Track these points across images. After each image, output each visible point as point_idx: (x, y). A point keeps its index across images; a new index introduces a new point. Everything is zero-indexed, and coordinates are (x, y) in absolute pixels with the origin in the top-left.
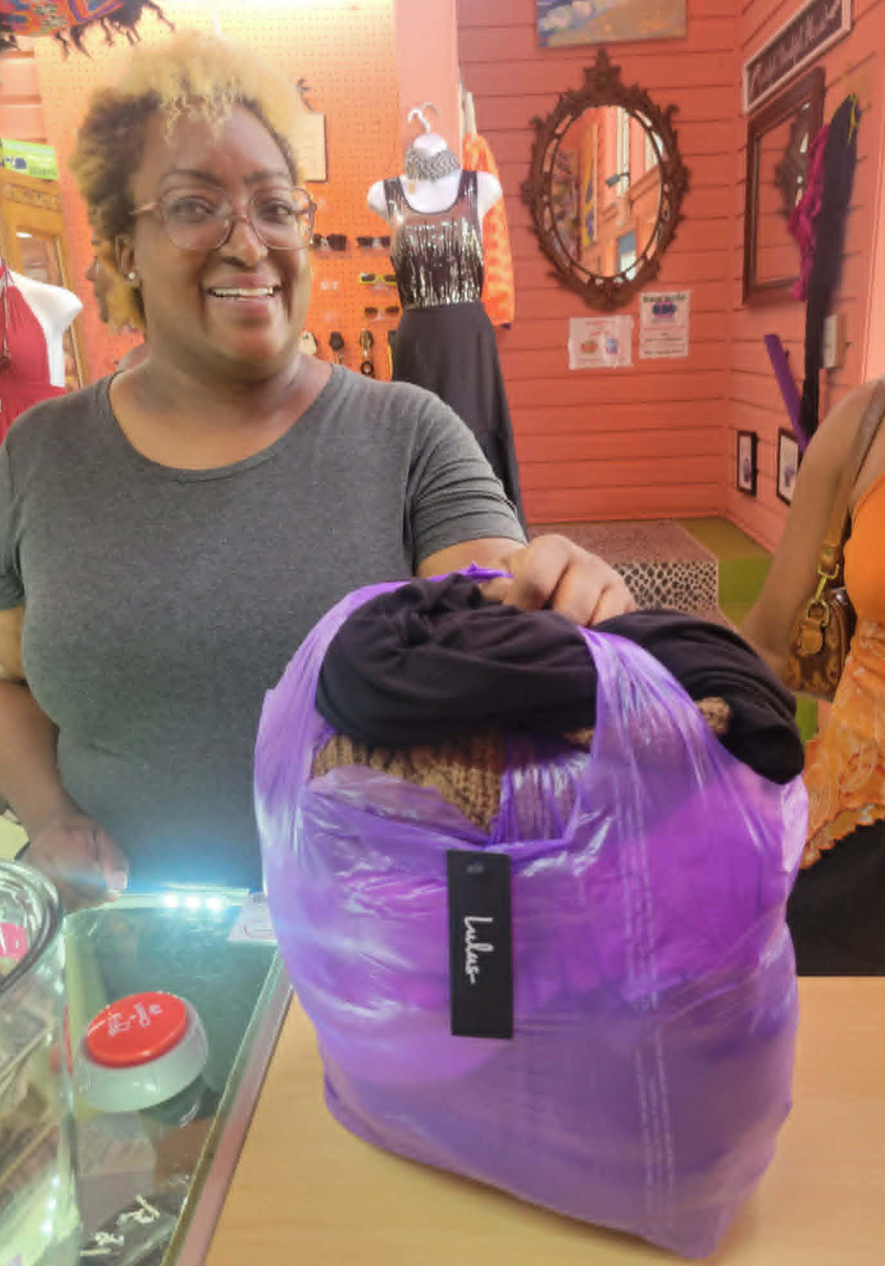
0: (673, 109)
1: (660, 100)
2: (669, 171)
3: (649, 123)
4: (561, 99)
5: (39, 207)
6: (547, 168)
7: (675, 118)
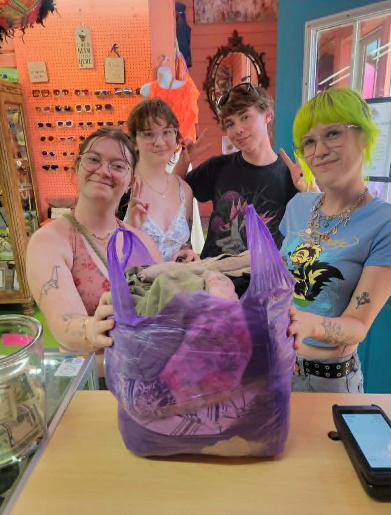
0: (263, 54)
1: (258, 50)
2: (261, 78)
3: (254, 60)
4: (219, 50)
5: (13, 93)
6: (213, 76)
7: (264, 57)
